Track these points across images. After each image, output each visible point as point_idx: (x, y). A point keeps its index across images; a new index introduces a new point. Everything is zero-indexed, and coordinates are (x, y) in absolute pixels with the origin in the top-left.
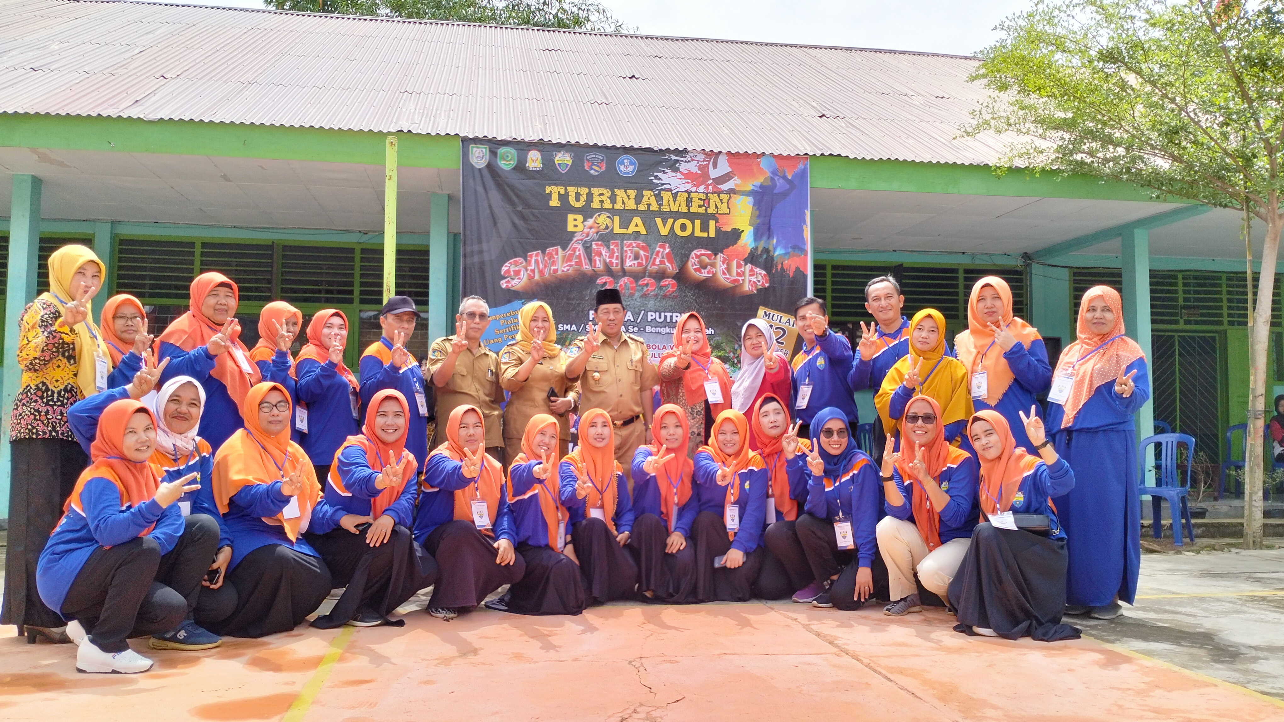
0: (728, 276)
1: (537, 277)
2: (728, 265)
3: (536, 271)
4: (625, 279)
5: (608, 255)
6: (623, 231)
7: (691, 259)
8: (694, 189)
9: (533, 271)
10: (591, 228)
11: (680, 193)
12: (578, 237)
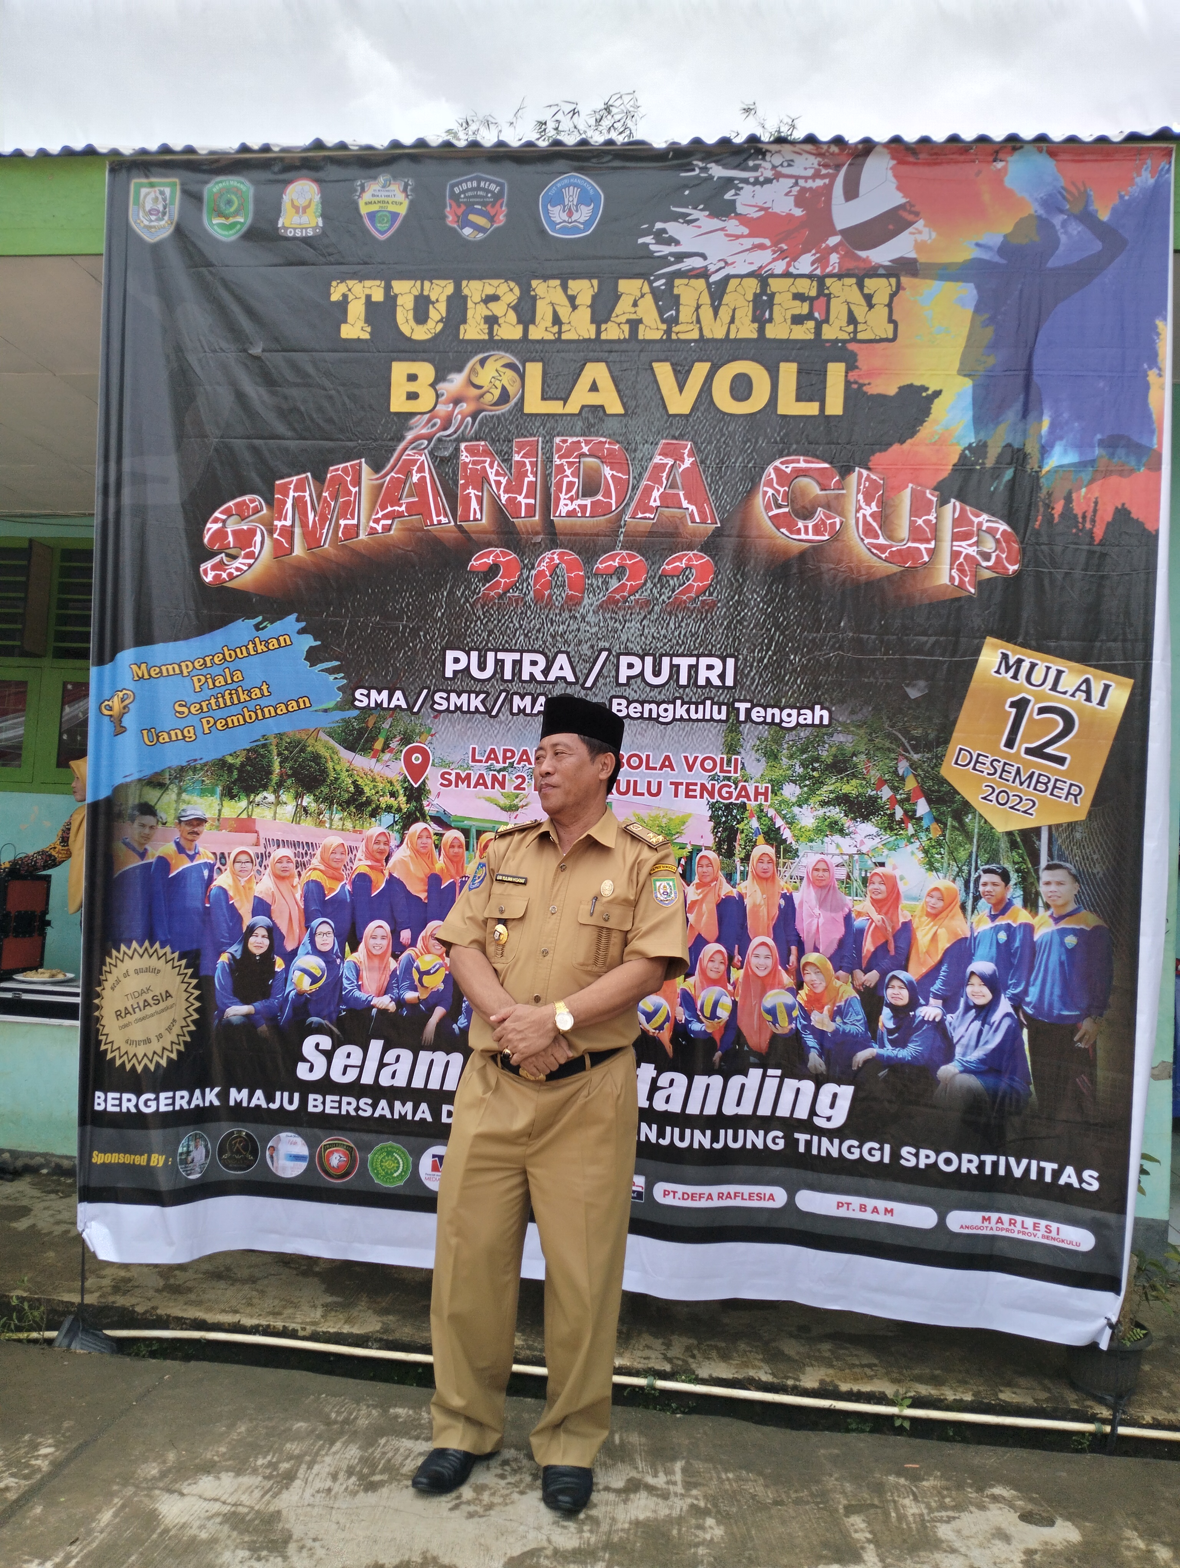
0: (881, 541)
1: (299, 550)
2: (882, 503)
3: (297, 531)
4: (554, 555)
5: (504, 481)
6: (554, 407)
7: (763, 488)
8: (779, 267)
9: (288, 533)
10: (457, 401)
11: (733, 283)
12: (419, 428)
